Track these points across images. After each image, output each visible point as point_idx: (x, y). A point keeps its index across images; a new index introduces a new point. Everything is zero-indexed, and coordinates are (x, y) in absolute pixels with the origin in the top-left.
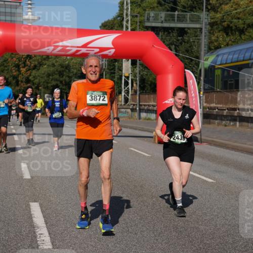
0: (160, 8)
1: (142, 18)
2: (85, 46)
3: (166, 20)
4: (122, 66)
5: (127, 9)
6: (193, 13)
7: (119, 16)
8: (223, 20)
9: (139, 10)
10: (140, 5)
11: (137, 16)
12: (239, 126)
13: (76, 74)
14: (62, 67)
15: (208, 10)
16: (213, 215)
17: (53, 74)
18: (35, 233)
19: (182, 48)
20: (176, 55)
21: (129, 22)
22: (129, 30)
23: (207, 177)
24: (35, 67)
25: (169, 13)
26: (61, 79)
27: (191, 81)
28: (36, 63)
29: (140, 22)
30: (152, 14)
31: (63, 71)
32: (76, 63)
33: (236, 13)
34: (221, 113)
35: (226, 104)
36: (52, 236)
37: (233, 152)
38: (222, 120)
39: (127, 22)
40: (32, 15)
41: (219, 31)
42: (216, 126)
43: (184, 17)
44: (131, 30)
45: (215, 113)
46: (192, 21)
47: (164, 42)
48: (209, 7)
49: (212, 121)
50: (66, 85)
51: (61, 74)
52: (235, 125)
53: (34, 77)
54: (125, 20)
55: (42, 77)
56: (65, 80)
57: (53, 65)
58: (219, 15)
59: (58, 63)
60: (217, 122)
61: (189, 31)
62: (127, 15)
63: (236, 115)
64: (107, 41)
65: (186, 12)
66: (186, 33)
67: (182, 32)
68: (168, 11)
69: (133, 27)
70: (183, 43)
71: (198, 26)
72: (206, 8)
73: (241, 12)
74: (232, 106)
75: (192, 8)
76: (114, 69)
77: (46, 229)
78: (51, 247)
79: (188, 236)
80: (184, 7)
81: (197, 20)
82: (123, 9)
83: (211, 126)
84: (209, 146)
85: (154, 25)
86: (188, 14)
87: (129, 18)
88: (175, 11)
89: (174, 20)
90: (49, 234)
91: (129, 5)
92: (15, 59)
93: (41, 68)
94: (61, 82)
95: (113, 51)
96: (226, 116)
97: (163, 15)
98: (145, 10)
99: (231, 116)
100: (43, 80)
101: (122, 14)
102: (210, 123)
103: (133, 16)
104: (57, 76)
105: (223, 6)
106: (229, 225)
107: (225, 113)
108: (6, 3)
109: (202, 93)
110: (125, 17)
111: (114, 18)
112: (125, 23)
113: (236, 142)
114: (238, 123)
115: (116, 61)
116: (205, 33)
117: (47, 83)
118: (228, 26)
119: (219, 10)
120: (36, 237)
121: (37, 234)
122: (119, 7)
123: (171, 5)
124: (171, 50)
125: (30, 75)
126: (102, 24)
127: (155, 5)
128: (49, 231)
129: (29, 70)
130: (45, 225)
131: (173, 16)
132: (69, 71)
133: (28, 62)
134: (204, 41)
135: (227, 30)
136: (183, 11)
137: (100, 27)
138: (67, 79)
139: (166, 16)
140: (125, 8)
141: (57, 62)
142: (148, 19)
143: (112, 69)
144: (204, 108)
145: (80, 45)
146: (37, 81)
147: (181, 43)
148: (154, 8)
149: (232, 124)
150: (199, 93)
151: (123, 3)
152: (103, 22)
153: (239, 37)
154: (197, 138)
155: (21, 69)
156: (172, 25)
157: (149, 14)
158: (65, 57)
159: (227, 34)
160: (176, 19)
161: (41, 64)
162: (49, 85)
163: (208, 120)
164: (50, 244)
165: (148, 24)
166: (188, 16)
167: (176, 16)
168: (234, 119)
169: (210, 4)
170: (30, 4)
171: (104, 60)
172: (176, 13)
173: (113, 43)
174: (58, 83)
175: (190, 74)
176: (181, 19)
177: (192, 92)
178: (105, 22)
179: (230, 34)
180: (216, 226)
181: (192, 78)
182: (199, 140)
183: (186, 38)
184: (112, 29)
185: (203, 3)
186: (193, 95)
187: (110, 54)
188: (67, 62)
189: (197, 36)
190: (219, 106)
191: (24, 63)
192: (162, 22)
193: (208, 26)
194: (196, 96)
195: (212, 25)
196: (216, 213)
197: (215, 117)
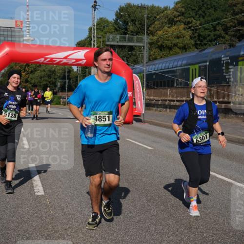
0: (116, 32)
1: (104, 39)
2: (66, 58)
3: (120, 41)
4: (91, 72)
5: (94, 33)
6: (138, 36)
7: (88, 38)
8: (158, 41)
9: (102, 33)
10: (103, 30)
11: (100, 38)
12: (169, 111)
13: (60, 76)
14: (50, 72)
15: (148, 34)
16: (151, 171)
17: (44, 76)
18: (32, 184)
19: (131, 59)
20: (127, 64)
21: (96, 41)
22: (96, 47)
23: (147, 146)
24: (32, 72)
25: (123, 36)
26: (50, 80)
27: (137, 82)
28: (32, 69)
29: (103, 42)
30: (111, 37)
31: (51, 75)
32: (59, 69)
33: (166, 37)
34: (157, 103)
35: (160, 97)
36: (44, 186)
37: (165, 129)
38: (158, 107)
39: (94, 41)
40: (30, 37)
41: (156, 48)
42: (154, 112)
43: (132, 39)
44: (97, 47)
45: (153, 103)
46: (138, 41)
47: (119, 55)
48: (149, 32)
49: (151, 108)
50: (53, 84)
51: (49, 76)
52: (166, 111)
53: (31, 79)
54: (93, 40)
55: (36, 79)
56: (52, 81)
57: (44, 71)
58: (155, 38)
59: (47, 70)
60: (154, 109)
61: (136, 48)
62: (94, 37)
63: (167, 104)
64: (81, 54)
65: (133, 35)
66: (134, 49)
67: (131, 48)
68: (121, 34)
69: (98, 45)
70: (132, 56)
71: (141, 45)
72: (147, 33)
73: (169, 36)
74: (164, 98)
75: (137, 33)
76: (85, 73)
77: (40, 182)
78: (43, 194)
79: (135, 185)
80: (132, 32)
81: (141, 41)
82: (92, 33)
83: (151, 112)
84: (149, 125)
85: (112, 43)
86: (135, 37)
87: (96, 39)
88: (126, 35)
89: (126, 41)
90: (42, 185)
91: (96, 30)
92: (18, 66)
93: (36, 73)
94: (50, 82)
95: (85, 61)
96: (160, 105)
97: (118, 37)
98: (106, 33)
99: (164, 105)
100: (37, 81)
101: (91, 36)
102: (150, 110)
103: (98, 38)
104: (47, 78)
105: (158, 32)
106: (162, 177)
107: (160, 103)
108: (12, 29)
109: (144, 89)
110: (93, 38)
111: (85, 39)
112: (92, 42)
113: (166, 122)
114: (168, 110)
115: (87, 68)
116: (146, 49)
117: (40, 83)
118: (161, 44)
119: (155, 34)
120: (33, 187)
121: (34, 185)
122: (89, 31)
123: (124, 31)
124: (124, 60)
125: (28, 77)
126: (77, 43)
127: (113, 30)
128: (42, 183)
129: (28, 74)
130: (39, 179)
131: (125, 38)
132: (55, 74)
133: (27, 69)
134: (146, 55)
135: (161, 48)
136: (131, 35)
137: (76, 45)
138: (54, 80)
139: (120, 38)
140: (93, 32)
141: (46, 68)
142: (108, 40)
143: (84, 73)
144: (146, 100)
145: (63, 57)
146: (33, 81)
147: (131, 56)
148: (112, 32)
149: (164, 110)
150: (143, 89)
151: (92, 29)
152: (78, 41)
153: (168, 52)
154: (141, 120)
155: (22, 73)
156: (125, 44)
157: (109, 37)
158: (52, 66)
159: (161, 50)
160: (127, 40)
161: (35, 70)
162: (41, 84)
163: (149, 108)
164: (43, 191)
165: (108, 43)
166: (135, 38)
167: (127, 38)
168: (165, 107)
169: (149, 30)
170: (28, 29)
171: (79, 67)
172: (127, 36)
173: (85, 56)
174: (48, 82)
175: (136, 77)
176: (130, 40)
177: (138, 89)
178: (80, 42)
179: (163, 50)
180: (153, 178)
181: (137, 80)
182: (143, 121)
183: (134, 53)
184: (84, 46)
185: (144, 30)
186: (138, 91)
187: (83, 63)
188: (54, 69)
189: (141, 51)
190: (155, 98)
191: (24, 69)
192: (118, 42)
193: (148, 45)
194: (140, 92)
195: (151, 44)
196: (153, 170)
197: (153, 105)
